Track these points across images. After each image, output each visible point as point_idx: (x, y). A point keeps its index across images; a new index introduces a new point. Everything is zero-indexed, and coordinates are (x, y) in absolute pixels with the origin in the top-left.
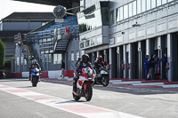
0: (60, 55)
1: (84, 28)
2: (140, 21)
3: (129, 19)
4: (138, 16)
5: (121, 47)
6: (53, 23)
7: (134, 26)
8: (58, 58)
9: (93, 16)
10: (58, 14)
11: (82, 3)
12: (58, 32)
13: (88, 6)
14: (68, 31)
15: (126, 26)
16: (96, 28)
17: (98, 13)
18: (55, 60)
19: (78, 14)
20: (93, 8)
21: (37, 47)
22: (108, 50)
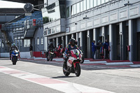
0: (29, 41)
1: (47, 20)
2: (89, 15)
3: (80, 14)
4: (87, 11)
5: (75, 34)
6: (24, 16)
7: (84, 18)
8: (27, 43)
9: (54, 11)
10: (27, 9)
11: (45, 2)
12: (27, 23)
13: (50, 3)
14: (35, 22)
15: (78, 18)
16: (56, 20)
17: (57, 9)
18: (25, 44)
19: (43, 10)
20: (53, 5)
21: (11, 34)
22: (64, 37)
